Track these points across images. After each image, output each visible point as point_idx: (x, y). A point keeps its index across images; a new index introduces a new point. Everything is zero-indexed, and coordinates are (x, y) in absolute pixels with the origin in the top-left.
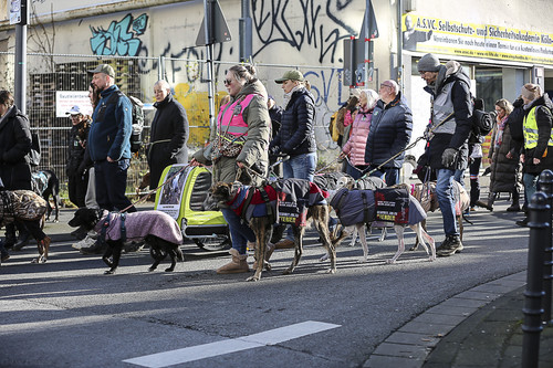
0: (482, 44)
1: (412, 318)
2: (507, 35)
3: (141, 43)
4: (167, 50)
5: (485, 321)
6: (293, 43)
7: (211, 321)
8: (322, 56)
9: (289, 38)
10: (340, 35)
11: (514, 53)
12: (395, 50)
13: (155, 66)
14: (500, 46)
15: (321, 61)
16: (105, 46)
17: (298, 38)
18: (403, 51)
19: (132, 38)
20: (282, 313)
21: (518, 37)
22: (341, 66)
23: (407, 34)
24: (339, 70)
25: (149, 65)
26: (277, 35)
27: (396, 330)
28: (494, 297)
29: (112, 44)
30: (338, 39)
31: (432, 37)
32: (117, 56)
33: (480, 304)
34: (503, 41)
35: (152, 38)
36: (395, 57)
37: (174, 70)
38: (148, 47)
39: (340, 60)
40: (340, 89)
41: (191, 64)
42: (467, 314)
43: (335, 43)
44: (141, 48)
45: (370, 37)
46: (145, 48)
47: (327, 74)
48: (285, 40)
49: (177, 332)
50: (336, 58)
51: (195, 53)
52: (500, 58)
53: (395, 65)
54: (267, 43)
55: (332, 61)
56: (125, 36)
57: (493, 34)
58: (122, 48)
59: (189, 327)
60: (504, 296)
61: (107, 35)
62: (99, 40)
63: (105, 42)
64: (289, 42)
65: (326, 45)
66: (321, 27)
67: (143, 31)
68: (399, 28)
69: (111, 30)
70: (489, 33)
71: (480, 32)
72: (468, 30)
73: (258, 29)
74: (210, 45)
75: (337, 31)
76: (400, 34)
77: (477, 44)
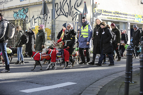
0: (114, 16)
1: (96, 81)
2: (121, 14)
3: (26, 15)
4: (33, 17)
5: (115, 82)
6: (66, 16)
7: (43, 82)
8: (73, 19)
9: (65, 14)
10: (78, 14)
11: (122, 18)
12: (92, 17)
13: (30, 21)
14: (119, 17)
15: (73, 20)
16: (17, 16)
17: (67, 14)
18: (94, 18)
19: (24, 14)
20: (61, 80)
21: (124, 14)
22: (78, 21)
23: (95, 13)
24: (77, 22)
25: (28, 21)
26: (61, 13)
27: (91, 84)
28: (117, 77)
29: (19, 16)
30: (77, 14)
31: (101, 14)
32: (20, 19)
33: (113, 78)
34: (120, 15)
35: (29, 14)
36: (92, 19)
37: (35, 22)
38: (28, 17)
39: (78, 20)
40: (77, 27)
41: (39, 20)
42: (110, 81)
43: (76, 16)
44: (26, 17)
45: (85, 13)
46: (27, 17)
47: (74, 23)
48: (64, 15)
49: (34, 84)
50: (77, 19)
51: (40, 18)
52: (119, 20)
53: (92, 21)
54: (59, 15)
55: (76, 20)
56: (22, 14)
57: (117, 14)
58: (22, 17)
59: (37, 83)
60: (120, 77)
61: (18, 13)
62: (16, 15)
63: (17, 15)
64: (65, 15)
65: (74, 16)
66: (73, 11)
67: (27, 12)
68: (93, 12)
69: (19, 12)
70: (116, 13)
71: (114, 13)
72: (111, 13)
73: (57, 12)
74: (44, 14)
75: (77, 12)
76: (93, 13)
77: (113, 16)
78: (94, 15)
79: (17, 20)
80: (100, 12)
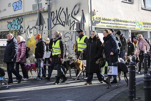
0: (114, 24)
2: (121, 21)
4: (28, 28)
6: (63, 25)
8: (70, 28)
9: (61, 23)
11: (123, 26)
12: (90, 26)
13: (25, 32)
14: (119, 24)
15: (70, 29)
16: (11, 27)
17: (64, 23)
18: (92, 26)
19: (19, 24)
21: (124, 21)
22: (76, 30)
23: (93, 21)
24: (75, 32)
25: (23, 32)
26: (58, 23)
29: (13, 26)
30: (75, 23)
31: (100, 22)
32: (15, 30)
34: (120, 23)
35: (24, 24)
36: (90, 28)
37: (30, 33)
39: (75, 29)
40: (75, 37)
41: (35, 31)
42: (112, 97)
43: (74, 24)
45: (83, 22)
46: (22, 27)
47: (72, 33)
48: (60, 24)
50: (74, 28)
51: (36, 28)
52: (119, 27)
53: (90, 30)
54: (55, 25)
55: (73, 29)
56: (17, 24)
58: (16, 27)
61: (12, 24)
62: (10, 25)
65: (71, 25)
66: (70, 20)
67: (22, 22)
68: (91, 20)
69: (13, 22)
70: (116, 21)
71: (113, 21)
72: (110, 20)
73: (53, 21)
74: (39, 25)
75: (74, 21)
76: (92, 22)
77: (112, 24)
78: (93, 24)
79: (11, 31)
80: (99, 20)
